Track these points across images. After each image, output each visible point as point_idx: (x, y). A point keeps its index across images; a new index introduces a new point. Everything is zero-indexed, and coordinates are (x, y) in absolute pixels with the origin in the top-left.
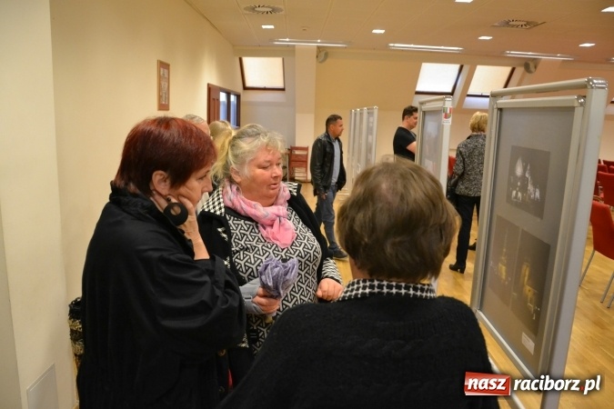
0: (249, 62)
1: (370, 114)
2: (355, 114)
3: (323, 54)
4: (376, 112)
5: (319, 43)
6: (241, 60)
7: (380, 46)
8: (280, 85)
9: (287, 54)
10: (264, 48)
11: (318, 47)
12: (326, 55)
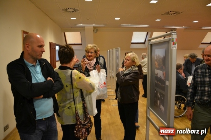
0: (67, 34)
1: (117, 50)
2: (110, 52)
3: (96, 30)
4: (120, 49)
5: (94, 25)
6: (64, 33)
7: (117, 26)
8: (80, 42)
9: (82, 30)
10: (73, 29)
11: (94, 27)
12: (97, 30)
